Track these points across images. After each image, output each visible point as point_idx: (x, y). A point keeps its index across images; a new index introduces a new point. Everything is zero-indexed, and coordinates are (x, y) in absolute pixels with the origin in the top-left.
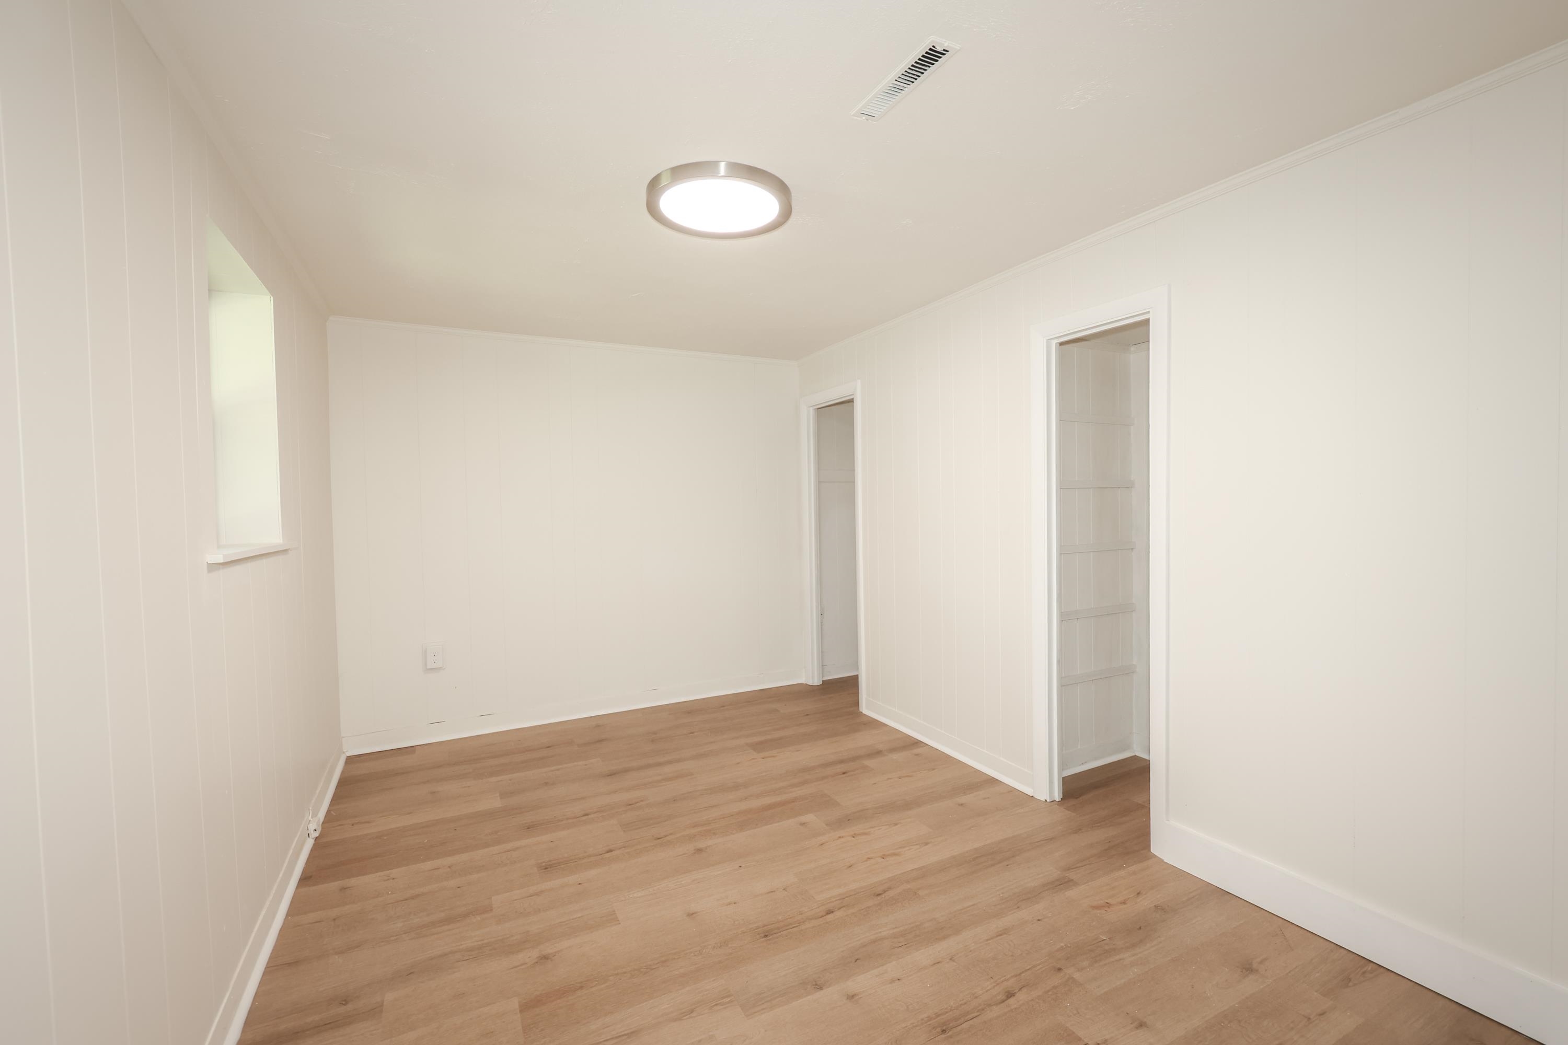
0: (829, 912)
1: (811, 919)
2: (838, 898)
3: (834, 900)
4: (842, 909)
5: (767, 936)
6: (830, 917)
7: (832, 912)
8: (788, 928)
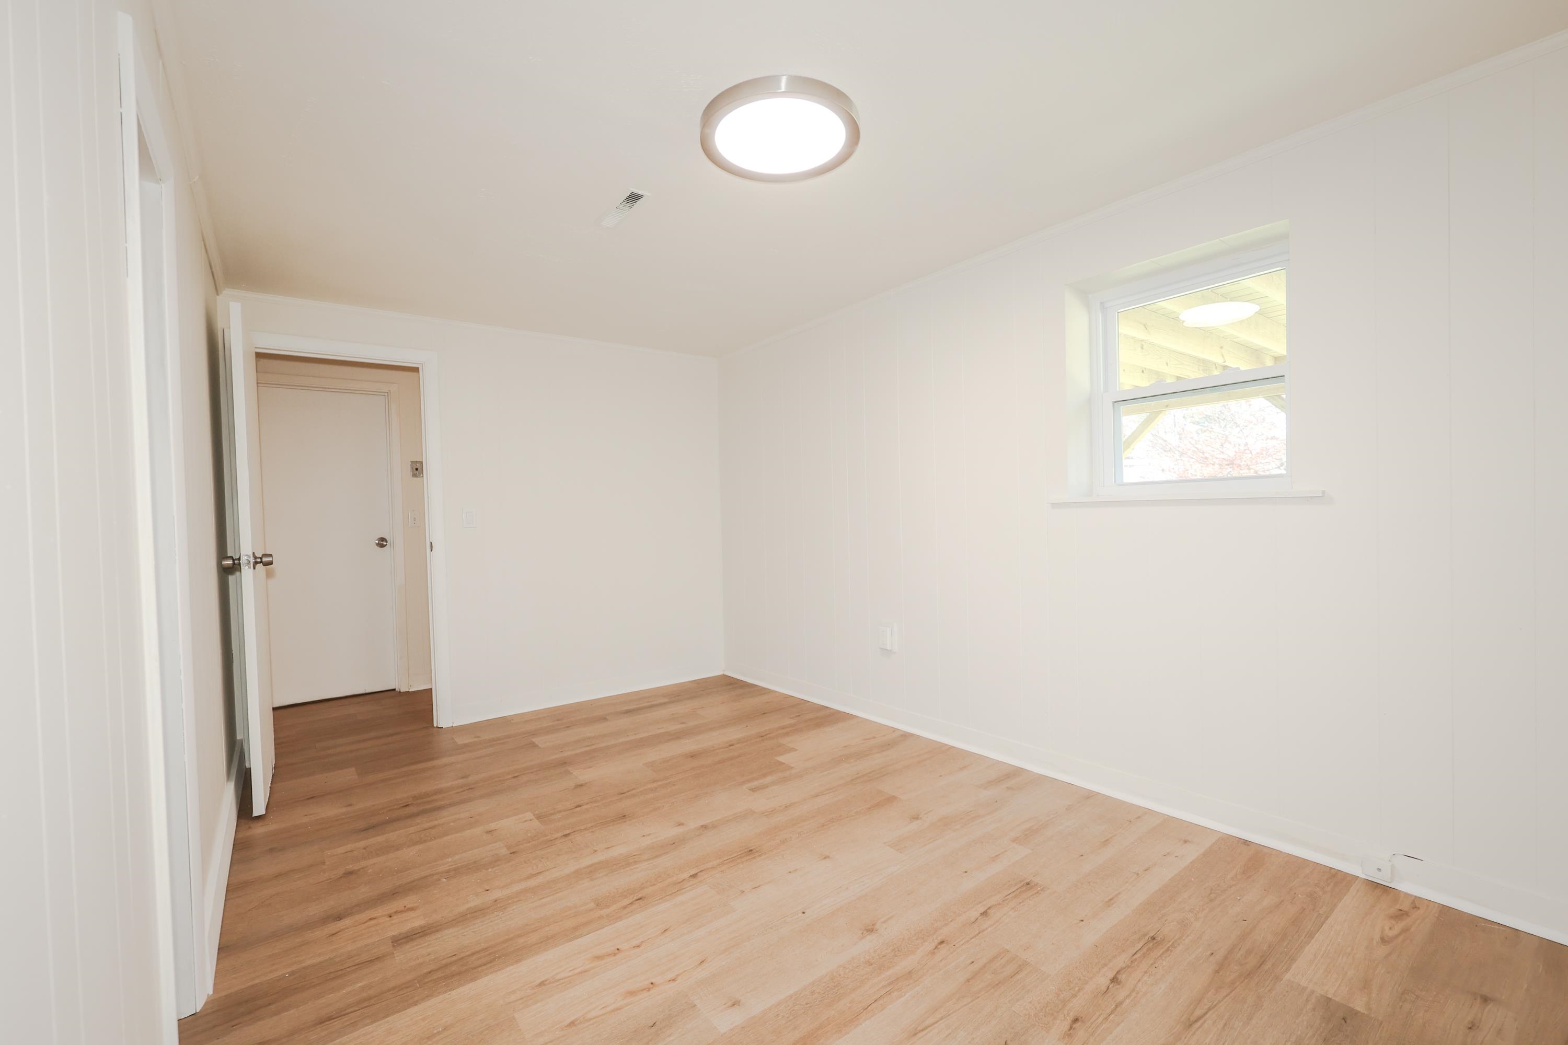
0: (694, 876)
1: (712, 868)
2: (684, 890)
3: (688, 888)
4: (681, 880)
5: (750, 851)
6: (693, 872)
7: (691, 876)
8: (731, 859)
